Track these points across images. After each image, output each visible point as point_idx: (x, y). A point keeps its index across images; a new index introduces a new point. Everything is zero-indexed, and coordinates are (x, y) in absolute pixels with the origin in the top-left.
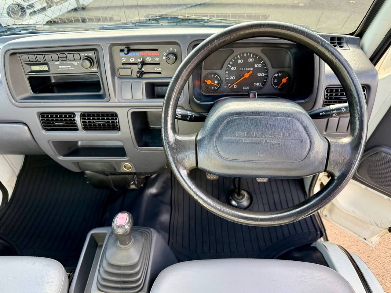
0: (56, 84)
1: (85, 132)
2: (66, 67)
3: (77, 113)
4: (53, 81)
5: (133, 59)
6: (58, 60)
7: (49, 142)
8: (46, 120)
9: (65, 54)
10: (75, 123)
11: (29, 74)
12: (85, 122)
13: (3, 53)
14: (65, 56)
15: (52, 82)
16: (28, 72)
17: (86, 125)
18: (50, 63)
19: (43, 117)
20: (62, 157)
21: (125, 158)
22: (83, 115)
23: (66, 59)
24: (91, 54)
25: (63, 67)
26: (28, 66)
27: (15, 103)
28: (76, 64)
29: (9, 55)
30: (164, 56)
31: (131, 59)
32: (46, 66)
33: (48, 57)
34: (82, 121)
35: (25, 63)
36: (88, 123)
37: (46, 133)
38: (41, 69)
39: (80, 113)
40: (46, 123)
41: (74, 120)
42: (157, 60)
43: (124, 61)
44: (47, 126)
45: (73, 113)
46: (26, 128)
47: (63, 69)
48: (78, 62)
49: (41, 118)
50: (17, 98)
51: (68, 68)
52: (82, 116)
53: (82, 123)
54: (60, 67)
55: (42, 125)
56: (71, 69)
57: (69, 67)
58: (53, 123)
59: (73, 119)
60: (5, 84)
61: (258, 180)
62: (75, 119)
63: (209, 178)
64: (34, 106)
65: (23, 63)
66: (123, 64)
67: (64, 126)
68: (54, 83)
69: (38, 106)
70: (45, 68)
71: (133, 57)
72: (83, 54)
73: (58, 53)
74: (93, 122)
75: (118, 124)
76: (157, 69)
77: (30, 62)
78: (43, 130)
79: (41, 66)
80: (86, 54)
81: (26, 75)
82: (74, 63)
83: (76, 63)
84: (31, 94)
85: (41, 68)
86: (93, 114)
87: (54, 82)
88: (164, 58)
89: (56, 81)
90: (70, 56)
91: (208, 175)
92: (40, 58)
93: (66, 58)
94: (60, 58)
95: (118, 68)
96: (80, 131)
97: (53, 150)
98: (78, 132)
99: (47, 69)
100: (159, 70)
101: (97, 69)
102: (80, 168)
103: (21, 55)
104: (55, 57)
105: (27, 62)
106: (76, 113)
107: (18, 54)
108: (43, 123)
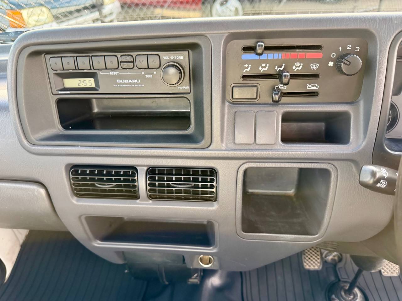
0: (100, 116)
1: (151, 202)
2: (130, 81)
3: (141, 168)
4: (96, 110)
5: (265, 67)
6: (117, 67)
7: (80, 217)
8: (80, 178)
9: (132, 56)
10: (134, 186)
11: (60, 92)
12: (154, 185)
13: (17, 51)
14: (130, 59)
15: (94, 112)
16: (57, 90)
17: (154, 191)
18: (100, 73)
19: (75, 173)
20: (100, 242)
21: (211, 248)
22: (152, 171)
23: (132, 67)
24: (182, 58)
25: (125, 81)
26: (59, 79)
27: (28, 146)
28: (151, 76)
29: (26, 57)
30: (332, 60)
31: (263, 67)
32: (92, 80)
33: (98, 62)
34: (148, 182)
35: (55, 72)
36: (159, 186)
37: (77, 201)
38: (82, 85)
39: (146, 168)
40: (79, 185)
41: (134, 181)
42: (314, 67)
43: (248, 70)
44: (81, 190)
45: (134, 169)
46: (43, 191)
47: (124, 85)
48: (155, 73)
49: (72, 175)
50: (33, 138)
51: (135, 83)
52: (149, 174)
53: (148, 186)
54: (119, 81)
55: (72, 187)
56: (139, 85)
57: (136, 81)
58: (93, 185)
59: (131, 178)
60: (14, 110)
61: (384, 272)
62: (136, 178)
63: (307, 267)
64: (64, 152)
65: (51, 73)
66: (244, 77)
67: (113, 191)
68: (98, 114)
69: (70, 152)
70: (89, 83)
71: (265, 61)
72: (166, 56)
73: (119, 54)
74: (168, 186)
75: (214, 190)
76: (310, 86)
77: (64, 70)
78: (72, 197)
79: (82, 79)
80: (172, 58)
81: (54, 94)
82: (148, 74)
83: (150, 74)
84: (59, 131)
85: (83, 83)
86: (170, 170)
87: (96, 113)
88: (331, 64)
89: (100, 111)
90: (141, 60)
91: (305, 262)
92: (84, 63)
93: (132, 64)
94: (122, 64)
95: (233, 85)
96: (141, 201)
97: (85, 231)
98: (138, 201)
99: (93, 85)
100: (315, 88)
101: (188, 87)
102: (125, 259)
103: (48, 56)
104: (112, 61)
105: (58, 71)
106: (138, 168)
107: (43, 55)
108: (74, 184)
